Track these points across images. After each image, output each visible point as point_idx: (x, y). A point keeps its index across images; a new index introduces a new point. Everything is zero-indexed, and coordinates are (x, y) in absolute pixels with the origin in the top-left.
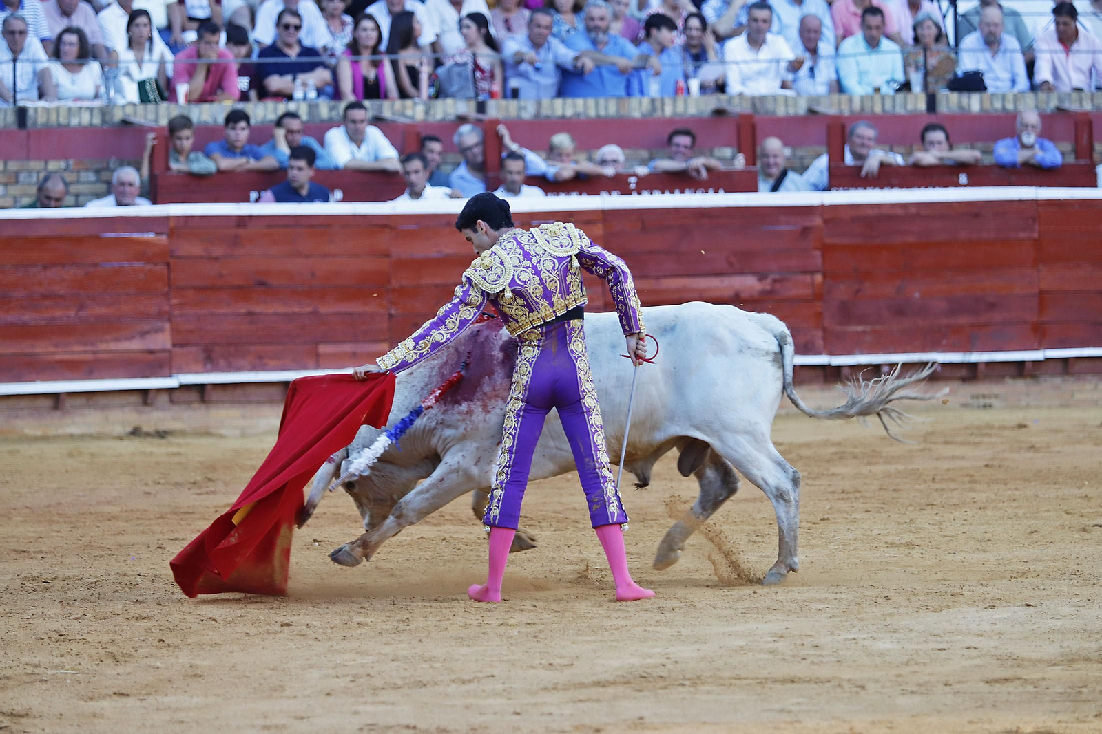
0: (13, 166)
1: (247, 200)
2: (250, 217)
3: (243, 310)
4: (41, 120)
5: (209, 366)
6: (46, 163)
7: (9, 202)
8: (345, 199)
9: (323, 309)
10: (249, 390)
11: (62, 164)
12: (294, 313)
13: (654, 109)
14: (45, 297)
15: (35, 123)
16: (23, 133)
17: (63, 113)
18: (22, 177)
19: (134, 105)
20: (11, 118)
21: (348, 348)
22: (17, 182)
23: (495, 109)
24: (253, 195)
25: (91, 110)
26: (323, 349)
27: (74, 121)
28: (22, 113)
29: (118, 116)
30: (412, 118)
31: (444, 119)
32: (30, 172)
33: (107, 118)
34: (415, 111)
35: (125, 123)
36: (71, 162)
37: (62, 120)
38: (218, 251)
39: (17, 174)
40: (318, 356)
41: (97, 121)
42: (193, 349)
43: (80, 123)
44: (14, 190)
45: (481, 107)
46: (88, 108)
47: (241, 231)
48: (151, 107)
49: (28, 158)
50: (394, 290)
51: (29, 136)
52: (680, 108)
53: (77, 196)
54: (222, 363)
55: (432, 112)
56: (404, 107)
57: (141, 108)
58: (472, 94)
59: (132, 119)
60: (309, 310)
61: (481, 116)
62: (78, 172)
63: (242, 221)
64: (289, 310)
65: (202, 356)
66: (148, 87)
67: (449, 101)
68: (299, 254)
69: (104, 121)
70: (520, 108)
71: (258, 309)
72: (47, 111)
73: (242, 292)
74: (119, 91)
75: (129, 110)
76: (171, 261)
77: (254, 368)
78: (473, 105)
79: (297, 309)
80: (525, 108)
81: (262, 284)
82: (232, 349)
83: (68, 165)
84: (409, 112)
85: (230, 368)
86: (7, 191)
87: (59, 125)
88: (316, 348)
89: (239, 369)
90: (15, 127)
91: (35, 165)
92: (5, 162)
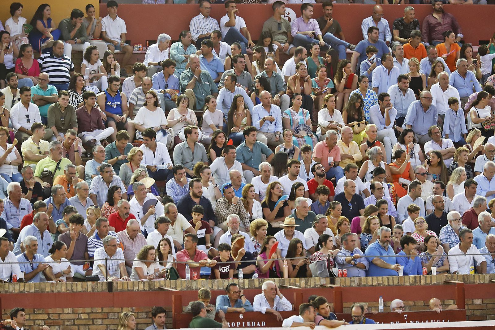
0: (106, 310)
4: (120, 288)
6: (122, 309)
7: (104, 327)
8: (266, 326)
13: (416, 281)
15: (117, 289)
16: (111, 294)
17: (130, 285)
18: (111, 316)
20: (105, 287)
22: (108, 318)
23: (339, 282)
27: (136, 288)
28: (110, 285)
29: (157, 286)
30: (300, 286)
31: (315, 287)
32: (114, 313)
33: (152, 287)
34: (301, 282)
35: (161, 289)
36: (134, 308)
37: (130, 288)
39: (108, 313)
41: (147, 288)
43: (138, 290)
44: (107, 322)
45: (332, 281)
48: (173, 281)
49: (113, 306)
51: (113, 295)
52: (428, 281)
55: (309, 284)
56: (295, 281)
57: (168, 281)
58: (328, 275)
59: (163, 287)
61: (332, 286)
62: (138, 313)
67: (317, 278)
69: (150, 288)
70: (351, 281)
75: (162, 283)
78: (328, 279)
80: (354, 281)
84: (298, 284)
86: (103, 322)
87: (129, 290)
90: (107, 291)
91: (117, 309)
92: (102, 308)
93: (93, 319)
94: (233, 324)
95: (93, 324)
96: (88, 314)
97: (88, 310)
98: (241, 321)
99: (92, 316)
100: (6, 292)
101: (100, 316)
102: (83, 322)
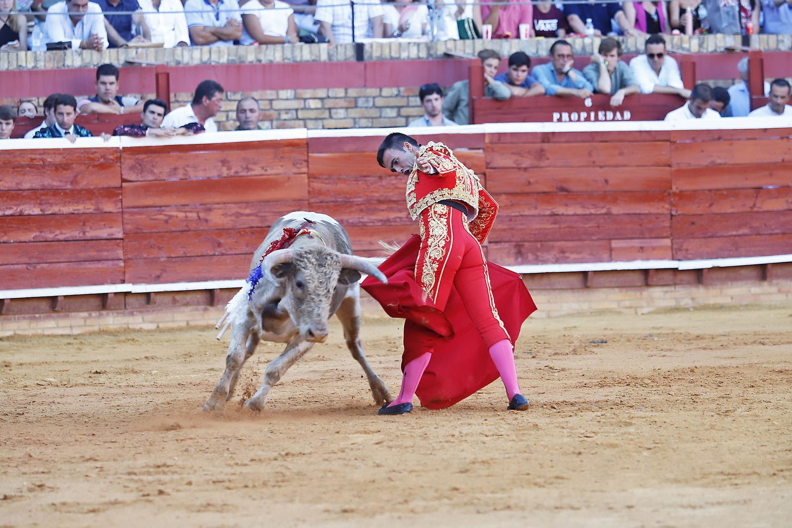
0: (352, 92)
1: (550, 120)
2: (553, 133)
3: (548, 213)
4: (376, 54)
5: (520, 259)
6: (381, 90)
7: (350, 122)
8: (632, 119)
9: (615, 210)
10: (554, 279)
11: (394, 91)
12: (591, 214)
14: (380, 202)
15: (371, 57)
16: (361, 65)
17: (394, 48)
18: (361, 102)
19: (455, 40)
20: (351, 53)
21: (636, 243)
22: (356, 107)
23: (758, 43)
24: (556, 116)
25: (418, 45)
26: (615, 244)
27: (404, 55)
28: (359, 49)
29: (441, 50)
30: (689, 50)
31: (715, 51)
32: (367, 97)
33: (432, 52)
34: (691, 43)
35: (447, 55)
36: (402, 89)
37: (394, 54)
38: (526, 162)
39: (356, 99)
40: (611, 250)
41: (423, 54)
42: (507, 245)
43: (408, 57)
44: (353, 113)
45: (746, 41)
46: (415, 43)
47: (546, 146)
48: (468, 42)
49: (365, 86)
50: (675, 194)
51: (365, 66)
53: (407, 117)
54: (531, 257)
55: (705, 45)
56: (681, 41)
57: (460, 43)
58: (739, 29)
59: (452, 53)
60: (604, 211)
61: (746, 48)
62: (408, 97)
63: (547, 137)
64: (587, 212)
65: (513, 251)
66: (466, 26)
67: (719, 36)
68: (594, 164)
69: (429, 55)
70: (778, 42)
71: (561, 210)
72: (381, 46)
73: (546, 196)
74: (441, 29)
75: (450, 45)
76: (488, 171)
77: (557, 261)
78: (739, 38)
79: (593, 211)
80: (783, 41)
81: (563, 189)
82: (539, 245)
83: (399, 91)
84: (686, 45)
85: (537, 261)
86: (347, 114)
87: (392, 58)
88: (610, 244)
89: (545, 262)
90: (353, 60)
91: (372, 92)
92: (346, 90)
93: (330, 109)
94: (574, 116)
95: (331, 117)
96: (322, 99)
97: (322, 93)
98: (588, 110)
99: (329, 103)
100: (178, 63)
101: (342, 103)
102: (312, 114)
